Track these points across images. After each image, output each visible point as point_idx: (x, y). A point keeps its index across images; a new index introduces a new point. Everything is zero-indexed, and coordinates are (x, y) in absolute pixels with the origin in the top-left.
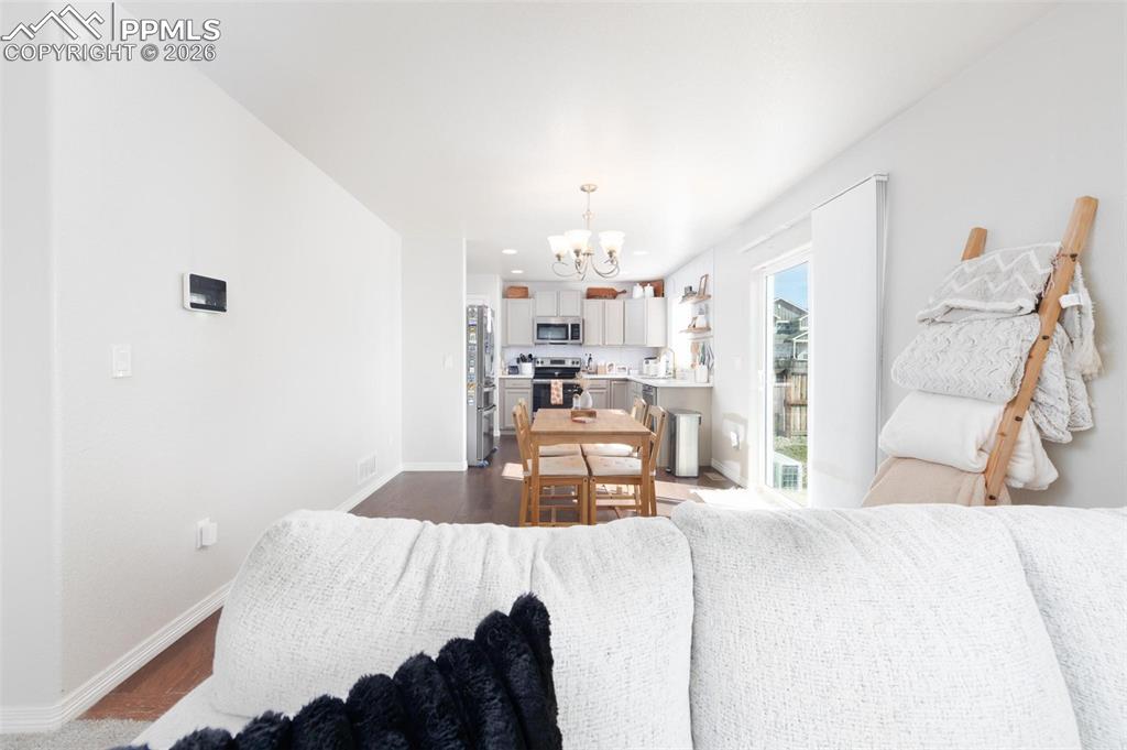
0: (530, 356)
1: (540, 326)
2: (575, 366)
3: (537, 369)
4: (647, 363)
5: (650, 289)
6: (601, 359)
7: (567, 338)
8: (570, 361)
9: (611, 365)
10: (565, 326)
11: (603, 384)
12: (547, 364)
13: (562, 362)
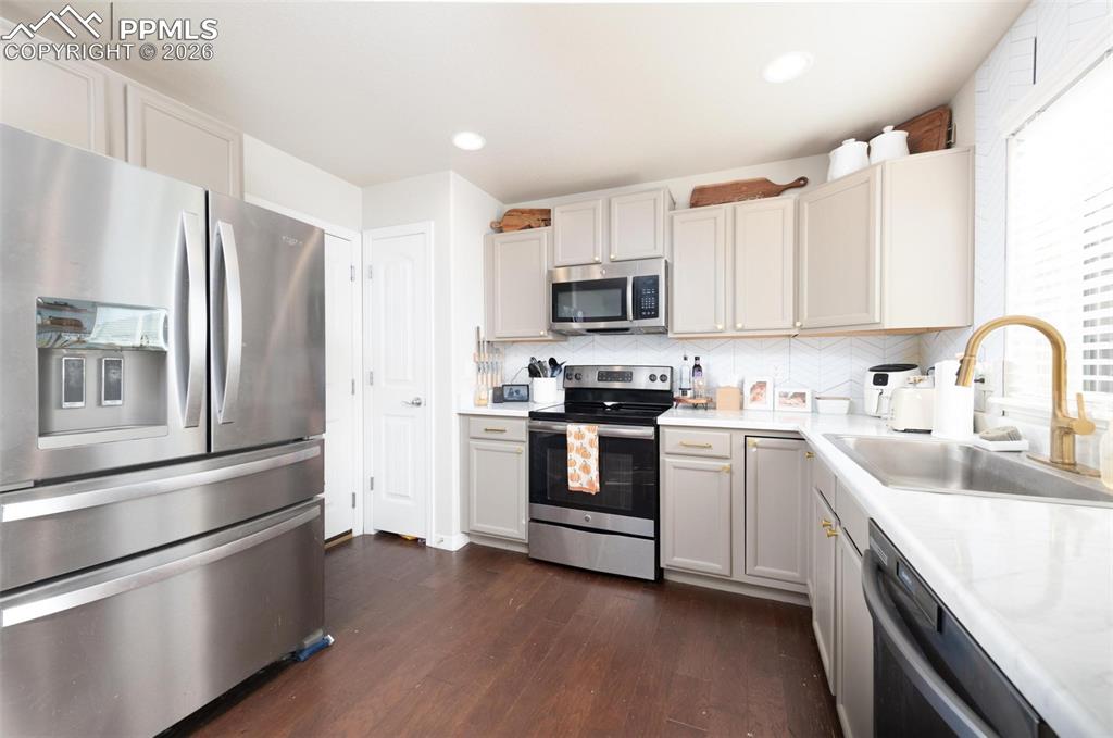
0: (553, 361)
1: (559, 290)
2: (659, 386)
3: (571, 394)
4: (881, 380)
5: (892, 142)
6: (725, 369)
7: (624, 317)
8: (645, 374)
9: (762, 385)
10: (619, 284)
11: (720, 444)
12: (591, 381)
13: (626, 375)
